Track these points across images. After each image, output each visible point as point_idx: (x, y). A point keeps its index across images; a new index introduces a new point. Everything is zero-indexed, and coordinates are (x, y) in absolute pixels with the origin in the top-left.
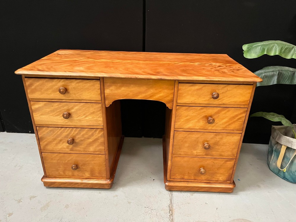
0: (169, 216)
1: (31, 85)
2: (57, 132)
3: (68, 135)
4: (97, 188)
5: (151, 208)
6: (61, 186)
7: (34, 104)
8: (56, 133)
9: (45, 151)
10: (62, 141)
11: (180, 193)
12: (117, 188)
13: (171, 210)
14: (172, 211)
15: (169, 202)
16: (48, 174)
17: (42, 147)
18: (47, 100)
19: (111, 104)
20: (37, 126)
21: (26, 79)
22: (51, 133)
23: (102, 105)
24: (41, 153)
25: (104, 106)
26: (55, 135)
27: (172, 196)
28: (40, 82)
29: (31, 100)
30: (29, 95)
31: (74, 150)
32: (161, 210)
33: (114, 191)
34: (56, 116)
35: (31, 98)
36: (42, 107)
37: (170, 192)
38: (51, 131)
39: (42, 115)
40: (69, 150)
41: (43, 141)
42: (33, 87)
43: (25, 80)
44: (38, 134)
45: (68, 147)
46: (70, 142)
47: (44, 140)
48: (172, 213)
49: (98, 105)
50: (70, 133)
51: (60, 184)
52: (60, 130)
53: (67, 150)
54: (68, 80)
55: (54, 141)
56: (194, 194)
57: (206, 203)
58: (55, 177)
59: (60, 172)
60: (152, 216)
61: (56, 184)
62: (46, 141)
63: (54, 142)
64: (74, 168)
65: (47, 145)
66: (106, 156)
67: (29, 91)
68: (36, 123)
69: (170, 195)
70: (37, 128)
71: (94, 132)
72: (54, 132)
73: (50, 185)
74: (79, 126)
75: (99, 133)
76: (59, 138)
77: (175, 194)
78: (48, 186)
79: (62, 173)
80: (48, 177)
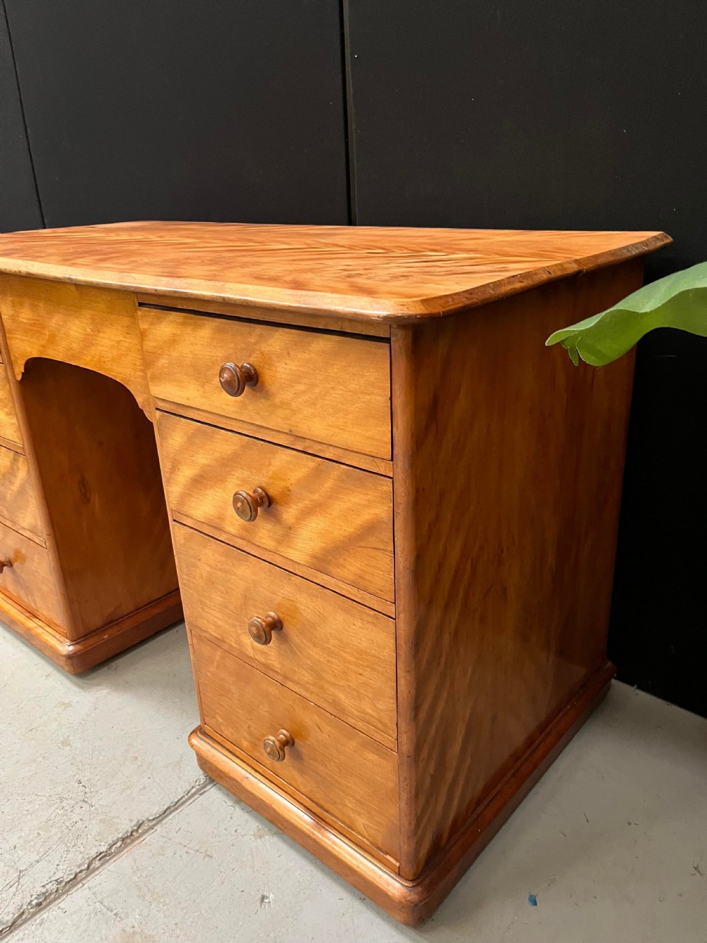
0: (93, 853)
5: (87, 795)
11: (230, 803)
12: (98, 685)
13: (128, 839)
14: (126, 845)
15: (157, 810)
25: (13, 378)
27: (196, 796)
32: (102, 821)
33: (82, 688)
37: (202, 779)
48: (120, 850)
56: (267, 837)
57: (263, 898)
60: (56, 820)
69: (194, 790)
71: (13, 464)
77: (214, 795)
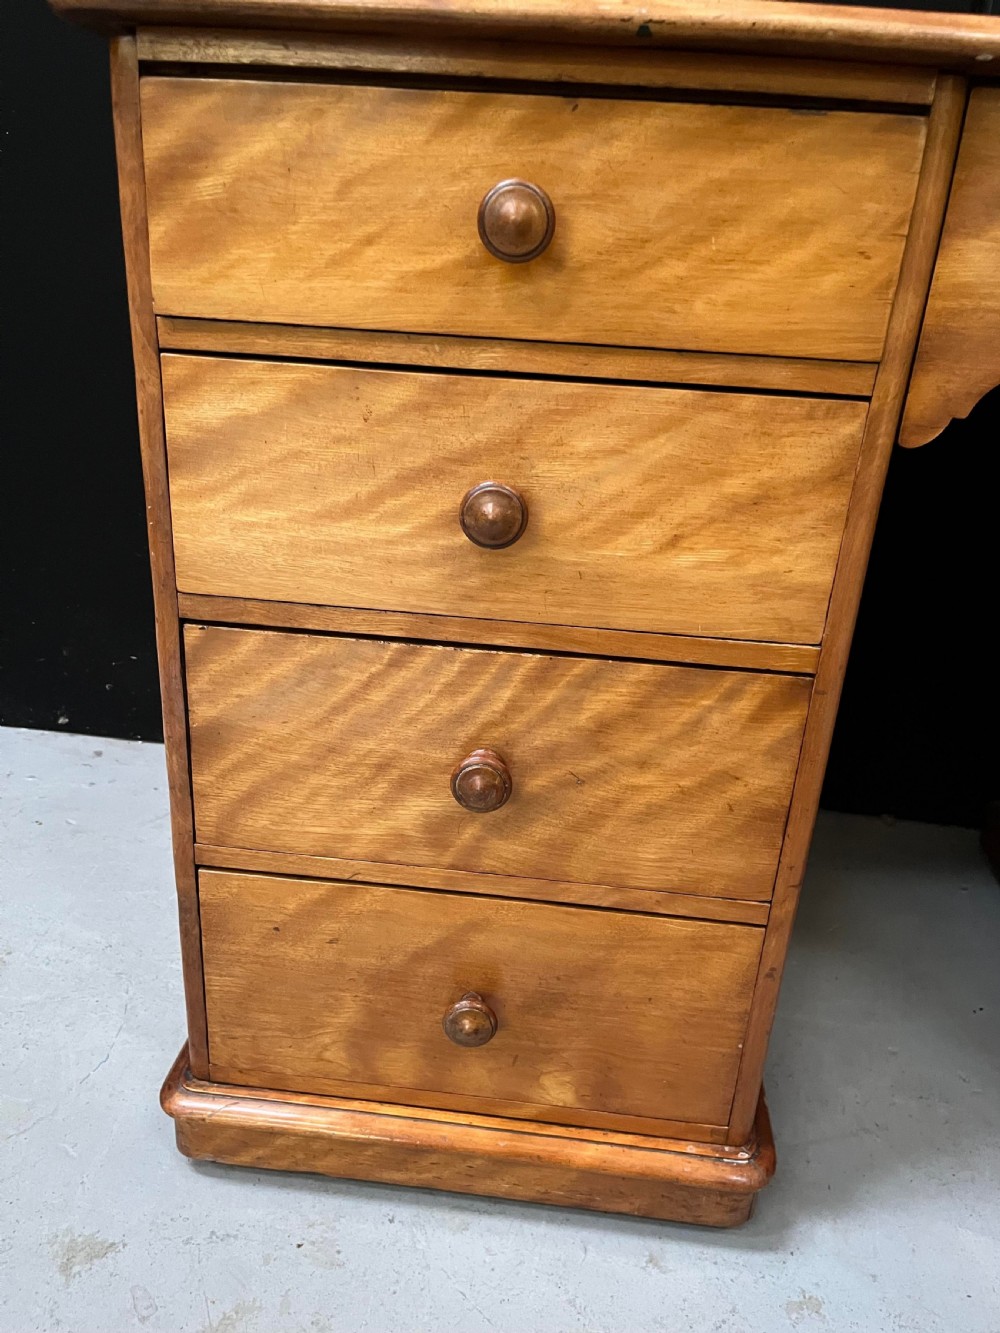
1: (191, 159)
2: (367, 686)
3: (460, 718)
4: (625, 1207)
6: (320, 1165)
7: (191, 384)
8: (349, 687)
9: (223, 855)
10: (395, 774)
16: (220, 1053)
17: (208, 814)
18: (324, 347)
19: (964, 414)
20: (187, 607)
21: (150, 86)
22: (314, 685)
23: (870, 428)
24: (191, 864)
25: (884, 442)
26: (337, 709)
28: (285, 125)
29: (165, 340)
30: (157, 280)
31: (487, 863)
34: (383, 519)
35: (176, 311)
36: (270, 417)
38: (310, 668)
39: (250, 500)
40: (447, 859)
41: (225, 763)
42: (208, 186)
43: (137, 102)
44: (192, 688)
45: (437, 832)
46: (478, 782)
47: (232, 757)
49: (829, 414)
50: (478, 703)
51: (316, 1146)
52: (395, 664)
53: (423, 855)
54: (584, 103)
55: (315, 768)
58: (279, 1087)
59: (325, 1048)
61: (279, 1141)
62: (252, 760)
63: (315, 780)
64: (467, 1024)
65: (251, 799)
66: (773, 943)
67: (158, 230)
68: (183, 584)
70: (192, 633)
71: (710, 709)
72: (332, 682)
73: (234, 1153)
74: (577, 633)
75: (760, 717)
76: (371, 744)
78: (219, 1152)
79: (337, 1055)
80: (220, 1076)
